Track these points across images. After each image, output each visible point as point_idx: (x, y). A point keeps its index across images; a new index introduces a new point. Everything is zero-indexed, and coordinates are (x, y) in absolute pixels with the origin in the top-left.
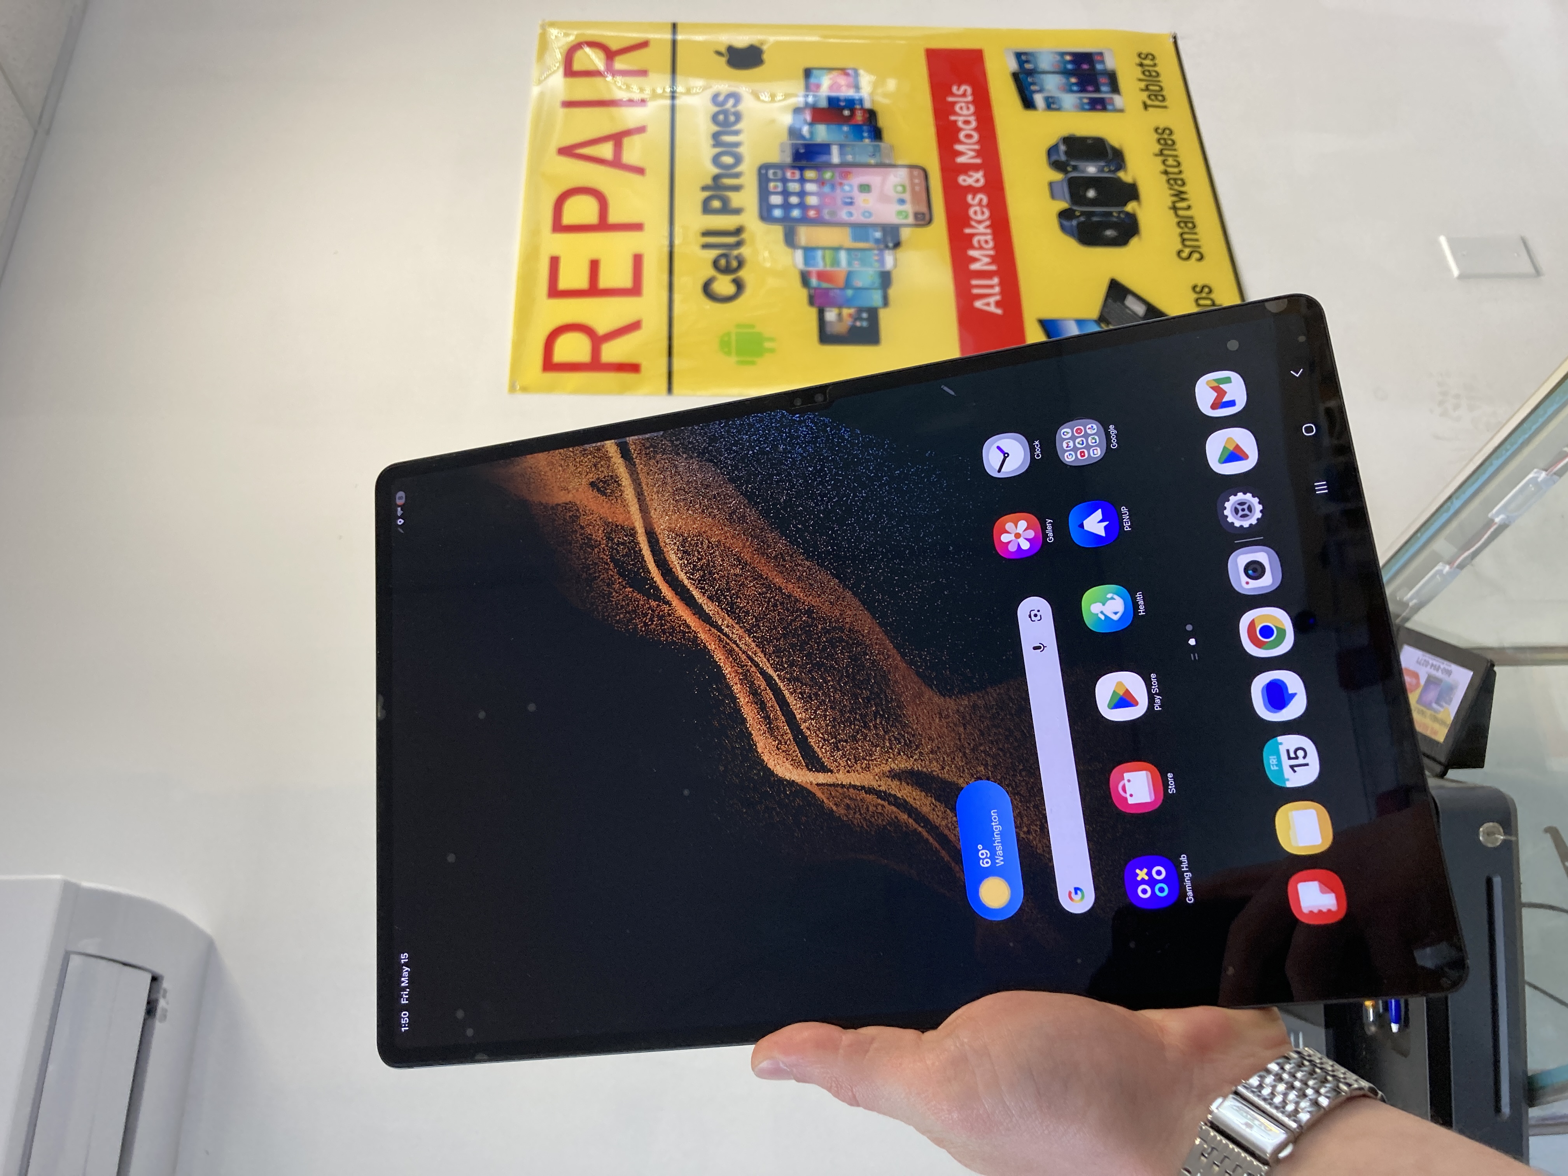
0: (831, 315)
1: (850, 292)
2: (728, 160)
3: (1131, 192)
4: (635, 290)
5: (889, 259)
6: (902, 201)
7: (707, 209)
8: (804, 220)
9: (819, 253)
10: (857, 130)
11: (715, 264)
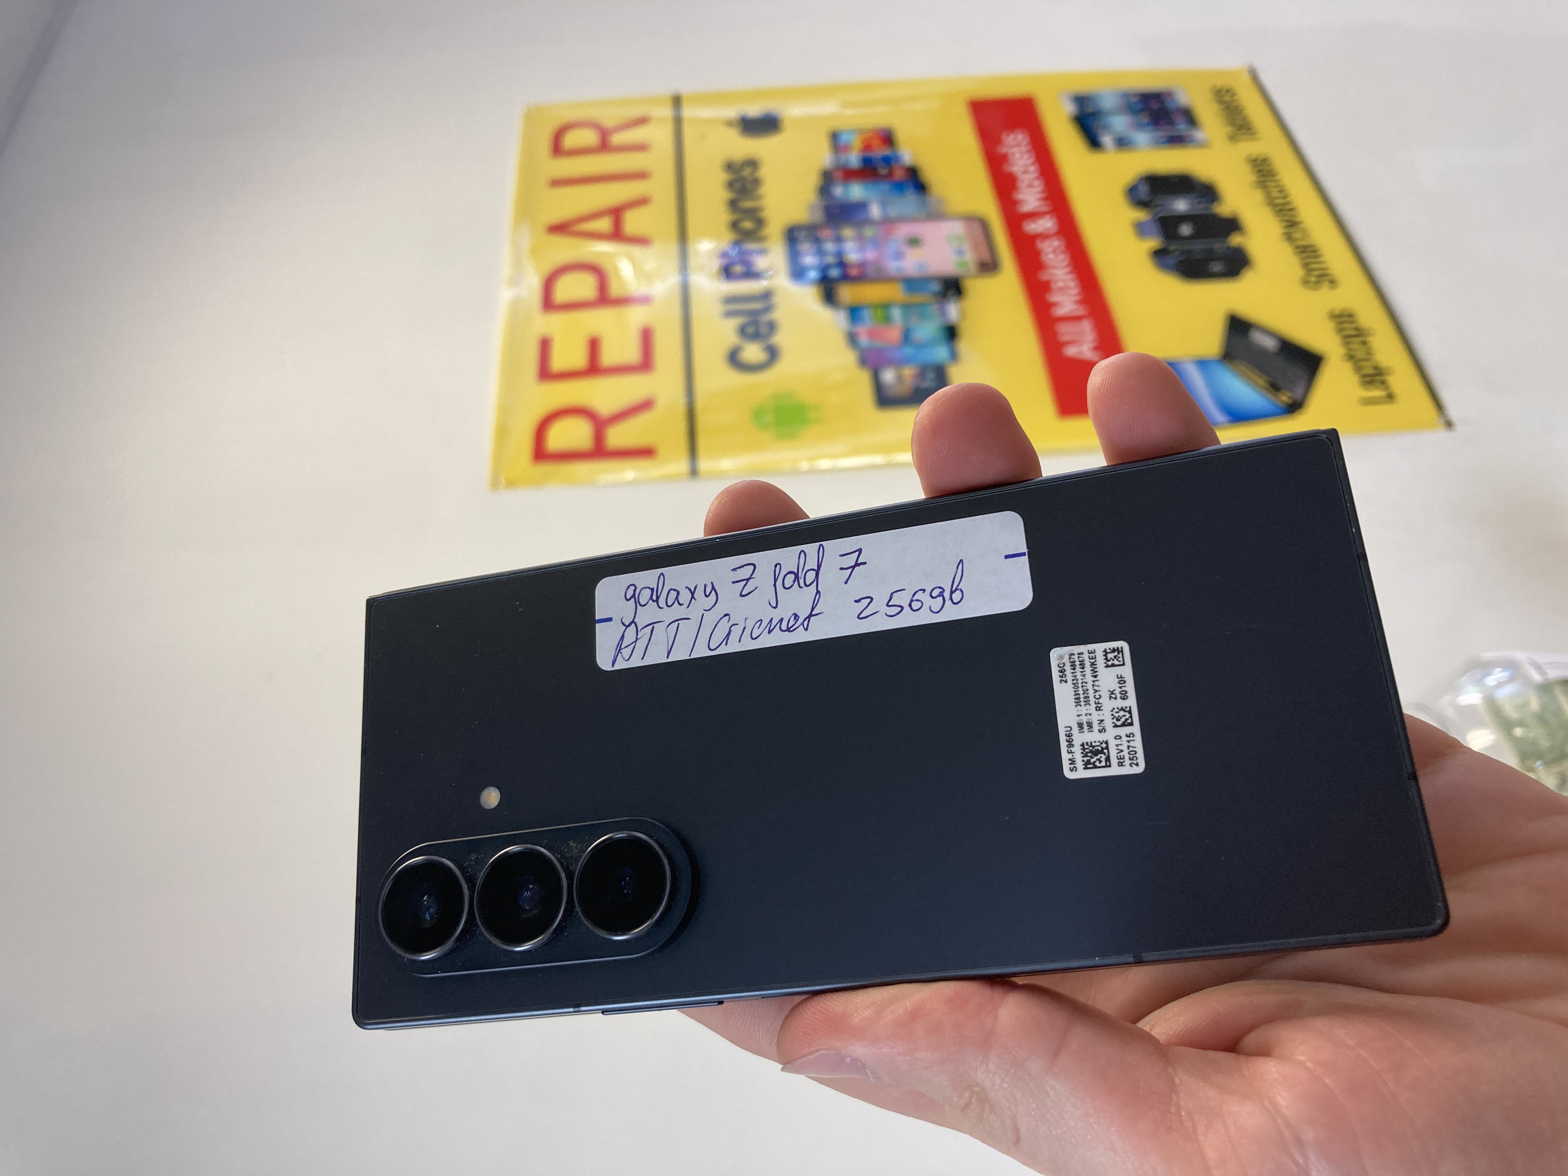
0: (888, 376)
1: (908, 351)
2: (748, 225)
3: (1232, 225)
4: (646, 364)
5: (953, 310)
6: (960, 252)
7: (727, 272)
8: (846, 278)
9: (866, 314)
10: (899, 187)
11: (742, 331)
